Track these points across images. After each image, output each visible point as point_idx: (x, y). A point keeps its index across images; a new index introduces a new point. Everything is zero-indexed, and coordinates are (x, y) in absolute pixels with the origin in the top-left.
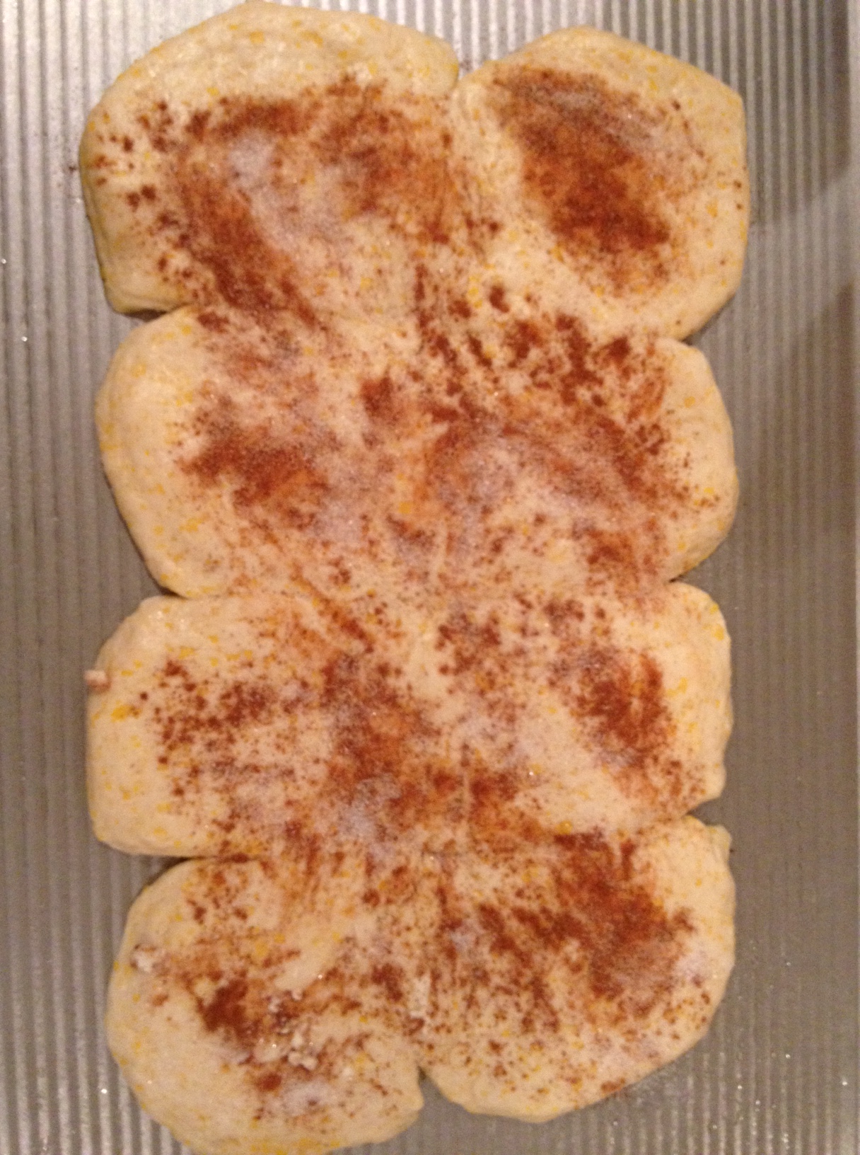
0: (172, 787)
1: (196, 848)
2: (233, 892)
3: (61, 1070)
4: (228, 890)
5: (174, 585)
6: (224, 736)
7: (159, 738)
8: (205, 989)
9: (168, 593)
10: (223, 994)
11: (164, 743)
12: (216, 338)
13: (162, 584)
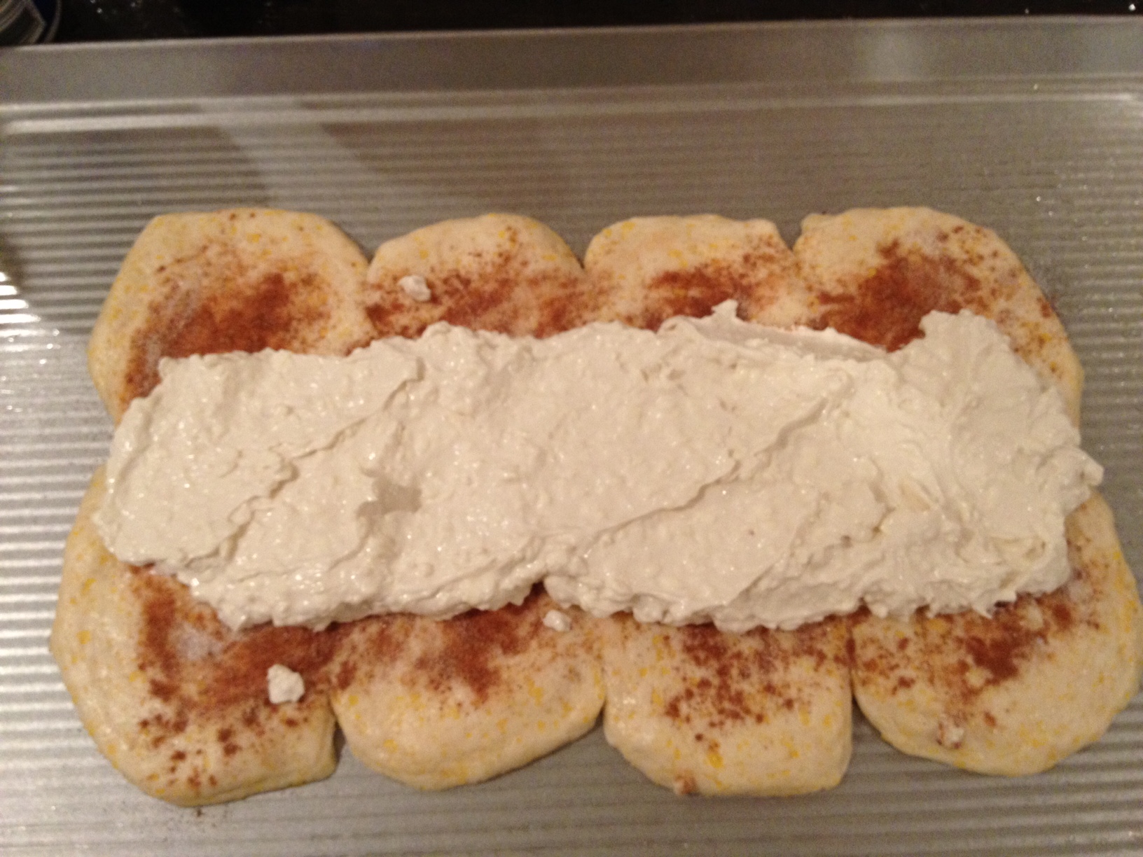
0: (785, 710)
1: (842, 687)
2: (883, 652)
3: (1066, 819)
4: (881, 657)
5: (594, 711)
6: (735, 663)
7: (739, 722)
8: (976, 677)
9: (601, 717)
10: (981, 660)
11: (742, 719)
12: (360, 674)
13: (592, 724)
